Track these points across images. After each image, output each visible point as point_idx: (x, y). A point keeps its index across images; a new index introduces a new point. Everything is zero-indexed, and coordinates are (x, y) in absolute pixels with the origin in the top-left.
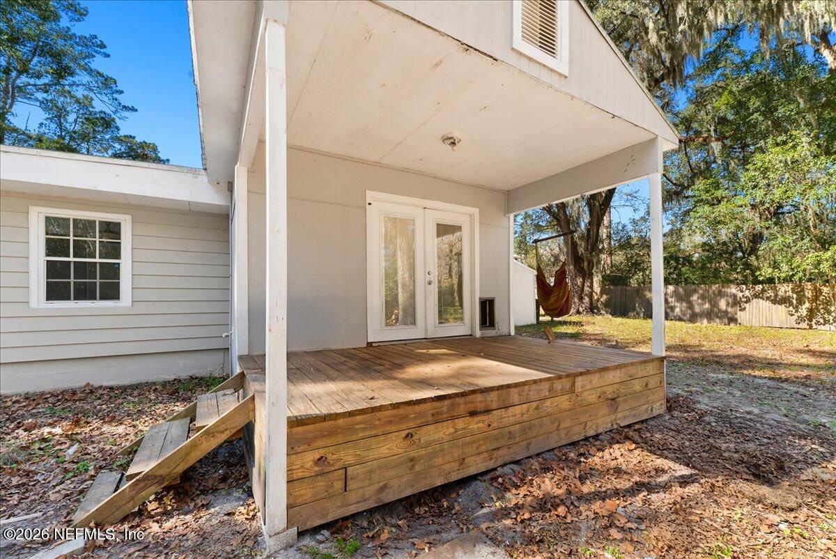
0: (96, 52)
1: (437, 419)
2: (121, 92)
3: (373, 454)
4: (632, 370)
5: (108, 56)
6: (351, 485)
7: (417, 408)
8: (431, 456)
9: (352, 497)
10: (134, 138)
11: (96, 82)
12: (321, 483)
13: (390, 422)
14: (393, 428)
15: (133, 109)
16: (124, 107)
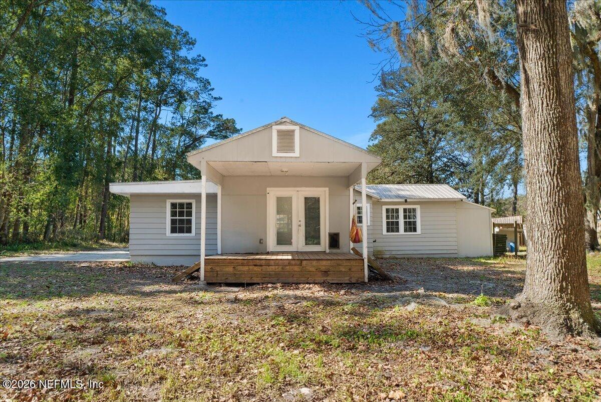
0: (200, 65)
1: (243, 265)
2: (213, 89)
3: (225, 270)
4: (340, 262)
5: (207, 65)
6: (218, 276)
7: (236, 261)
8: (241, 274)
9: (219, 278)
10: (221, 116)
11: (200, 86)
12: (211, 273)
13: (229, 263)
14: (229, 265)
15: (220, 98)
16: (215, 98)
